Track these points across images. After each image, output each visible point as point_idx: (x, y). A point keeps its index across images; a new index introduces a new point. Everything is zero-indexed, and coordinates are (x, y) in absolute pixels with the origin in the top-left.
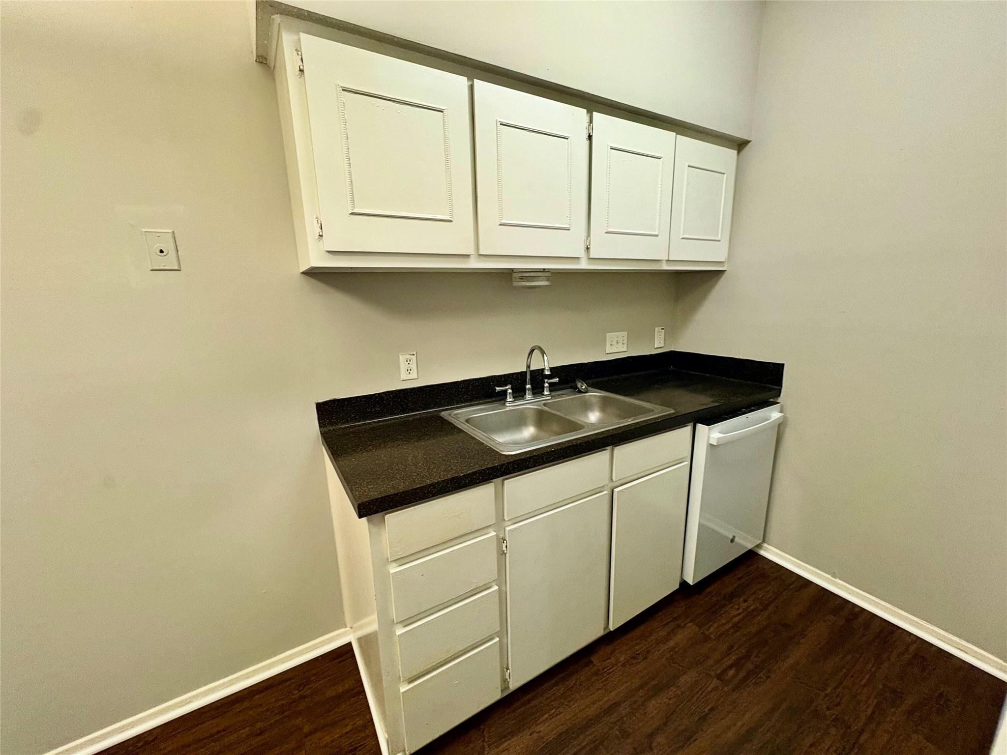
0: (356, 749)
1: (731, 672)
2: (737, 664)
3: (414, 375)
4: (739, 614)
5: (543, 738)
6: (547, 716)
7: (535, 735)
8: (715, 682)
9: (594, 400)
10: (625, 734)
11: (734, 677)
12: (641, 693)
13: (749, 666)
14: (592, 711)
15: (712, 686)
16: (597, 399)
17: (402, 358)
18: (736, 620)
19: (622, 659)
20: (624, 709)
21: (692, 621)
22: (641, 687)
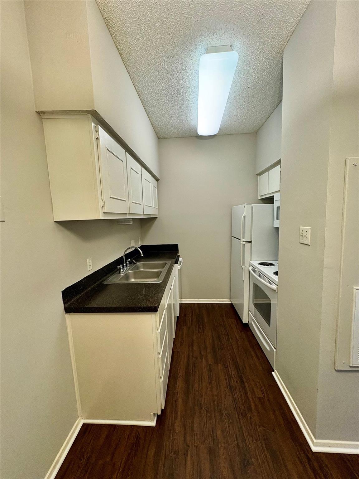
0: (138, 437)
1: (200, 330)
2: (199, 328)
3: (91, 268)
4: (190, 318)
5: (183, 375)
6: (178, 371)
7: (181, 377)
8: (200, 334)
9: (140, 265)
10: (196, 358)
11: (201, 330)
12: (190, 348)
13: (201, 327)
14: (186, 360)
15: (200, 335)
16: (142, 265)
17: (88, 260)
18: (190, 320)
19: (179, 345)
20: (191, 354)
21: (183, 326)
22: (189, 347)
